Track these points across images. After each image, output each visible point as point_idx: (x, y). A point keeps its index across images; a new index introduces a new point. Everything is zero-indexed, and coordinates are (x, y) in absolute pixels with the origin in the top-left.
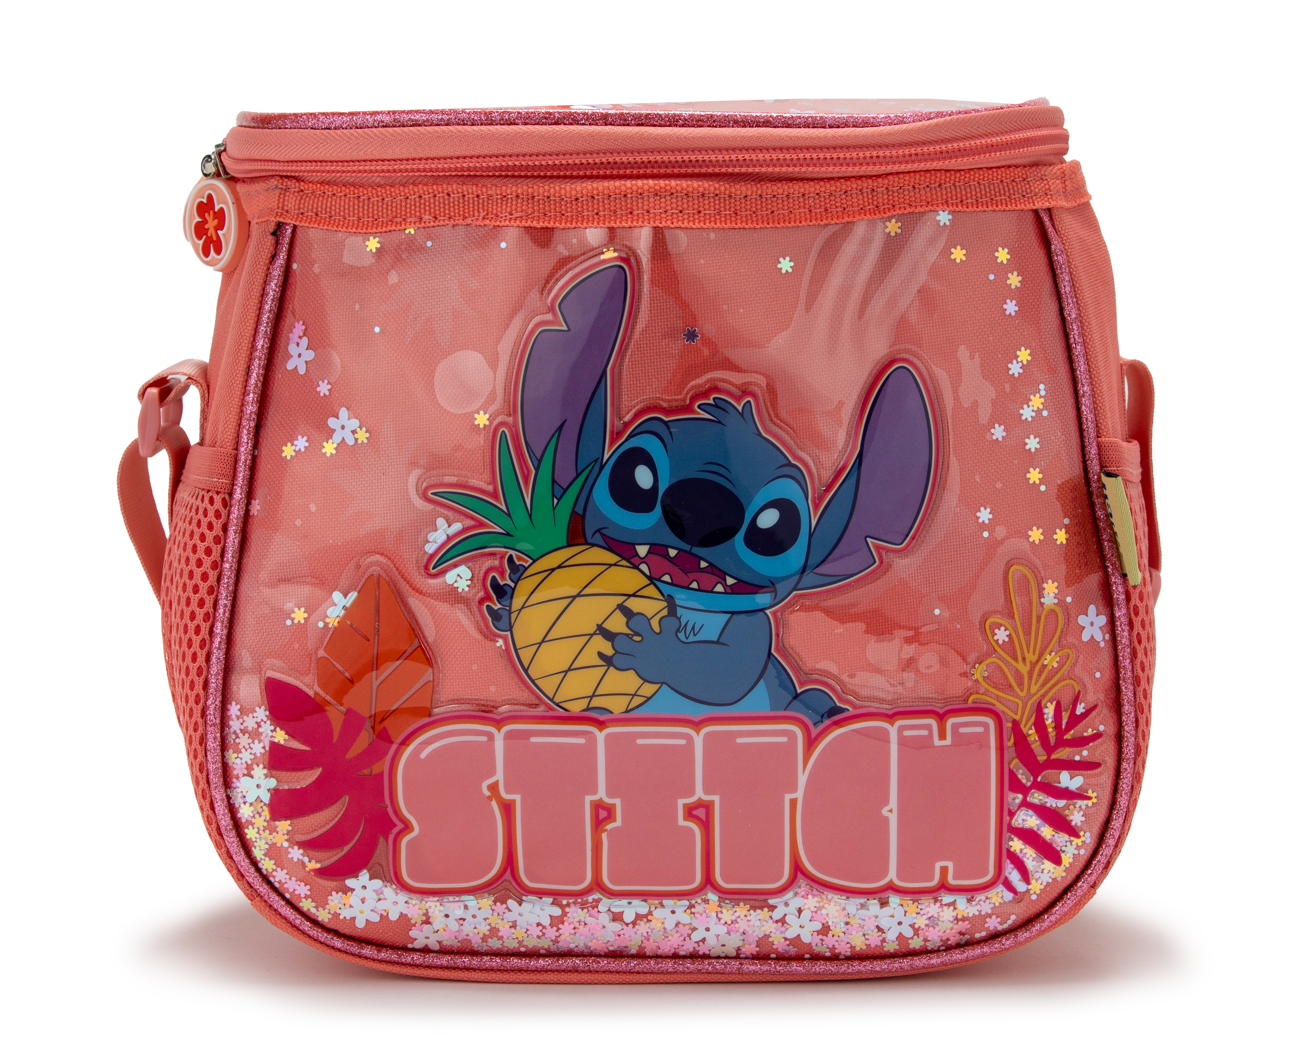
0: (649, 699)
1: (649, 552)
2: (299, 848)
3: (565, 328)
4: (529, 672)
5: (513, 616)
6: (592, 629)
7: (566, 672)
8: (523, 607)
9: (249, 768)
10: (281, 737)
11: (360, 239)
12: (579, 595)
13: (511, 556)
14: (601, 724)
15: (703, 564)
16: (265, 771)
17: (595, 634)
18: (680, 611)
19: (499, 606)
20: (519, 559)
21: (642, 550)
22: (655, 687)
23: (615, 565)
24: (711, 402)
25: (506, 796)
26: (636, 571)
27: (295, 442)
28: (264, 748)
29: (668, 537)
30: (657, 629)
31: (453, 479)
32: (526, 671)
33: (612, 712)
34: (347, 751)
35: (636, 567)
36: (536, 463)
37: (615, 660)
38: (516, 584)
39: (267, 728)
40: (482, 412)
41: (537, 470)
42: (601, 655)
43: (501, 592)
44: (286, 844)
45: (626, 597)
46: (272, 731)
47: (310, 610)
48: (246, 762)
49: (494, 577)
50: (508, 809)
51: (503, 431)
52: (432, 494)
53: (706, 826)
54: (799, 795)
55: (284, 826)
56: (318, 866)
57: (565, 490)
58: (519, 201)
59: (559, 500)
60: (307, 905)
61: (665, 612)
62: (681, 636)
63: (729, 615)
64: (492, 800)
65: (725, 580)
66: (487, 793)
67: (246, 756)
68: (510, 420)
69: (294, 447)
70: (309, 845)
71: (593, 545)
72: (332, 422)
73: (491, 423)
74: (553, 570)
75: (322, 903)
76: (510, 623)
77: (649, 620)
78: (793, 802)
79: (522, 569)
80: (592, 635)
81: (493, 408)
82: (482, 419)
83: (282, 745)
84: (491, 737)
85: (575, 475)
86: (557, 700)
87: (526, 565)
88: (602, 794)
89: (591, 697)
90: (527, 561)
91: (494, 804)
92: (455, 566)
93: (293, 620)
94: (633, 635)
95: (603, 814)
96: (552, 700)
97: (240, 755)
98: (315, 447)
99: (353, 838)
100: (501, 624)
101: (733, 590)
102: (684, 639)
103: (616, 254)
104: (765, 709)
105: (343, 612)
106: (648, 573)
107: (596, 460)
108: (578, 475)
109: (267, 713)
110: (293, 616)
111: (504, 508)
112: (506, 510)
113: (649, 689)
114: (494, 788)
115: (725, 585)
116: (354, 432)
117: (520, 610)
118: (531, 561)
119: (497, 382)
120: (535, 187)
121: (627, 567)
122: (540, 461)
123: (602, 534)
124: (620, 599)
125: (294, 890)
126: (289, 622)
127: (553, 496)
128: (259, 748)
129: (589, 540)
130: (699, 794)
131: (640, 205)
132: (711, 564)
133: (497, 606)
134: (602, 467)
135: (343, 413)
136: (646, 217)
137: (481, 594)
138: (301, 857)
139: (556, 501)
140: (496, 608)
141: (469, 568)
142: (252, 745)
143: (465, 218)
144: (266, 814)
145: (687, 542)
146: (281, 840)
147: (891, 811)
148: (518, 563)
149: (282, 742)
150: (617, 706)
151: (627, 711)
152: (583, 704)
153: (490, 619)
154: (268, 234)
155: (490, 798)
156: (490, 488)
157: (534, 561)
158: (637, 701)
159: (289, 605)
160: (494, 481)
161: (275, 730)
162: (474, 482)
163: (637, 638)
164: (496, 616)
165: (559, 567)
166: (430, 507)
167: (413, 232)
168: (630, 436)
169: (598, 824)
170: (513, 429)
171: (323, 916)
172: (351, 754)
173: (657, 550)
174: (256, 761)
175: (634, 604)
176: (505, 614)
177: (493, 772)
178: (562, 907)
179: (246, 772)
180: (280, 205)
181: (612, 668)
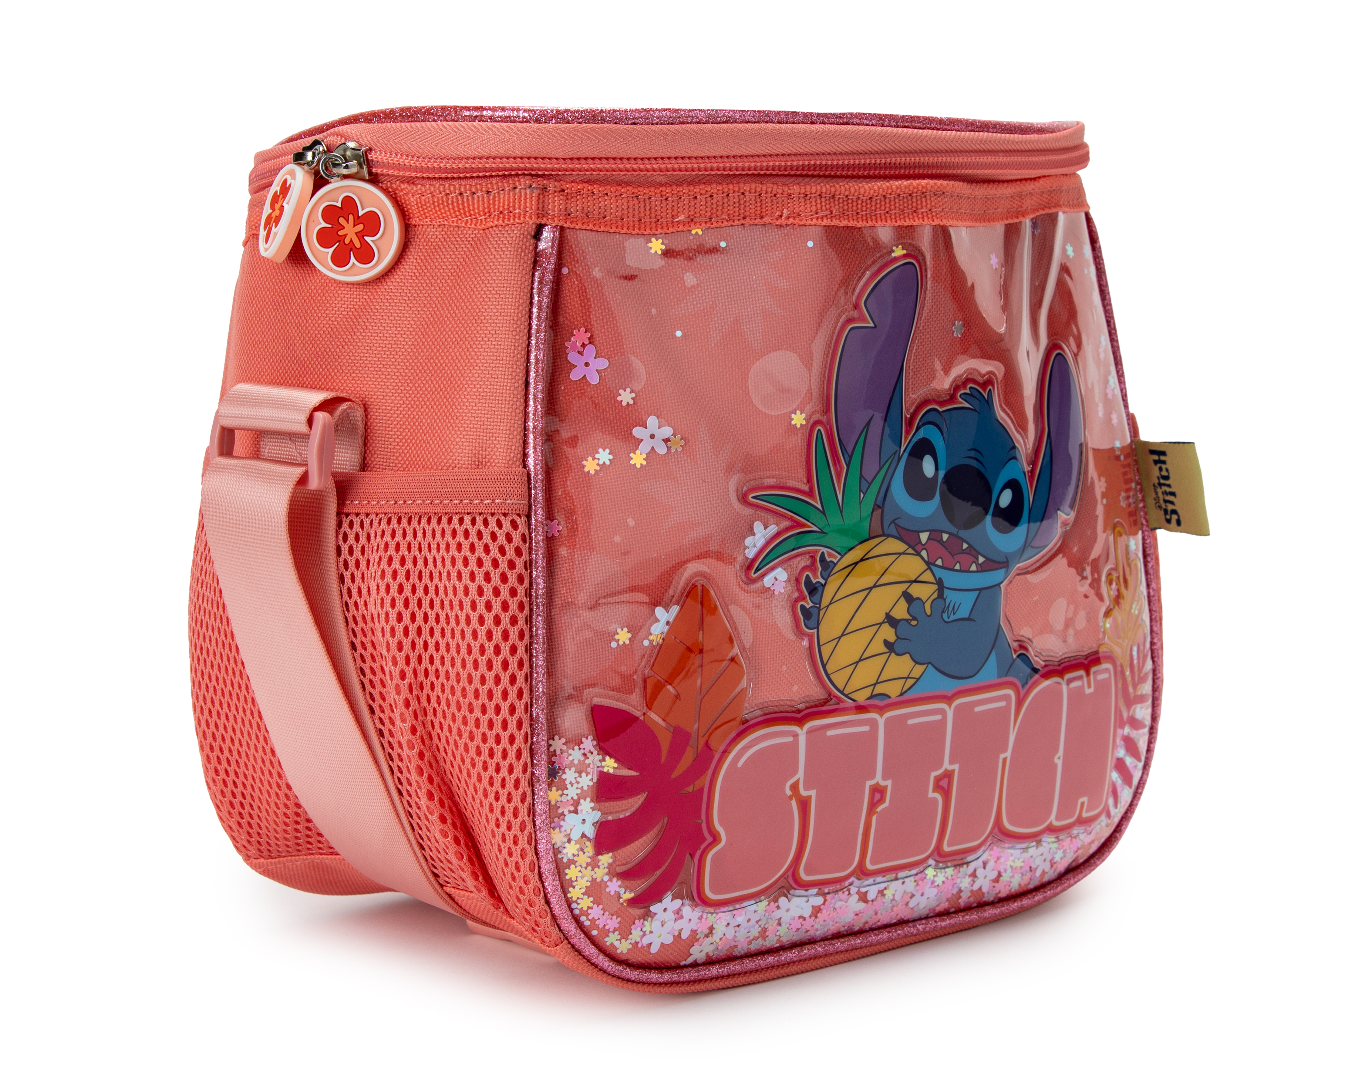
0: (918, 679)
1: (929, 539)
2: (618, 880)
3: (872, 325)
4: (827, 667)
5: (822, 613)
6: (881, 617)
7: (857, 663)
8: (830, 603)
9: (576, 803)
10: (610, 765)
11: (641, 240)
12: (875, 586)
13: (823, 553)
14: (881, 710)
15: (965, 546)
16: (592, 805)
17: (883, 622)
18: (946, 592)
19: (811, 604)
20: (830, 555)
21: (924, 537)
22: (922, 668)
23: (904, 553)
24: (968, 391)
25: (803, 793)
26: (918, 557)
27: (597, 456)
28: (592, 780)
29: (945, 523)
30: (929, 612)
31: (771, 482)
32: (824, 666)
33: (889, 697)
34: (673, 770)
35: (918, 554)
36: (847, 460)
37: (896, 648)
38: (826, 580)
39: (595, 758)
40: (798, 412)
41: (848, 466)
42: (886, 643)
43: (813, 590)
44: (606, 878)
45: (909, 584)
46: (600, 761)
47: (634, 630)
48: (572, 798)
49: (808, 576)
50: (804, 805)
51: (819, 430)
52: (752, 497)
53: (947, 795)
54: (1008, 754)
55: (606, 859)
56: (632, 895)
57: (870, 484)
58: (823, 199)
59: (864, 494)
60: (612, 939)
61: (935, 595)
62: (945, 616)
63: (978, 592)
64: (792, 799)
65: (977, 559)
66: (789, 792)
67: (572, 792)
68: (824, 419)
69: (596, 461)
70: (626, 875)
71: (889, 536)
72: (637, 432)
73: (808, 422)
74: (856, 563)
75: (625, 933)
76: (818, 620)
77: (924, 603)
78: (1005, 760)
79: (832, 565)
80: (881, 624)
81: (808, 408)
82: (799, 419)
83: (610, 774)
84: (796, 736)
85: (878, 469)
86: (846, 692)
87: (835, 561)
88: (878, 778)
89: (875, 685)
90: (836, 557)
91: (794, 803)
92: (773, 569)
93: (618, 641)
94: (911, 620)
95: (877, 796)
96: (842, 692)
97: (565, 792)
98: (621, 460)
99: (665, 861)
100: (810, 623)
101: (982, 569)
102: (946, 619)
103: (905, 252)
104: (994, 679)
105: (667, 627)
106: (926, 559)
107: (895, 453)
108: (881, 468)
109: (595, 743)
110: (617, 637)
111: (819, 506)
112: (821, 508)
113: (919, 669)
114: (795, 787)
115: (977, 564)
116: (666, 441)
117: (828, 606)
118: (839, 557)
119: (812, 381)
120: (837, 186)
121: (913, 554)
122: (851, 457)
123: (896, 525)
124: (903, 587)
125: (605, 925)
126: (614, 645)
127: (861, 491)
128: (587, 781)
129: (886, 532)
130: (947, 765)
131: (924, 204)
132: (970, 546)
133: (809, 604)
134: (899, 459)
135: (652, 421)
136: (930, 216)
137: (796, 595)
138: (618, 889)
139: (862, 495)
140: (808, 607)
141: (785, 569)
142: (579, 779)
143: (762, 218)
144: (590, 849)
145: (955, 526)
146: (601, 874)
147: (1059, 758)
148: (828, 560)
149: (611, 771)
150: (893, 690)
151: (902, 694)
152: (867, 693)
153: (802, 618)
154: (529, 237)
155: (791, 798)
156: (806, 488)
157: (842, 556)
158: (910, 682)
159: (612, 628)
160: (809, 480)
161: (604, 760)
162: (791, 483)
163: (914, 623)
164: (807, 613)
165: (862, 560)
166: (748, 511)
167: (700, 232)
168: (918, 429)
169: (873, 805)
170: (828, 427)
171: (623, 948)
172: (675, 774)
173: (935, 535)
174: (582, 796)
175: (916, 590)
176: (815, 611)
177: (795, 771)
178: (824, 895)
179: (572, 808)
180: (541, 206)
181: (893, 654)
